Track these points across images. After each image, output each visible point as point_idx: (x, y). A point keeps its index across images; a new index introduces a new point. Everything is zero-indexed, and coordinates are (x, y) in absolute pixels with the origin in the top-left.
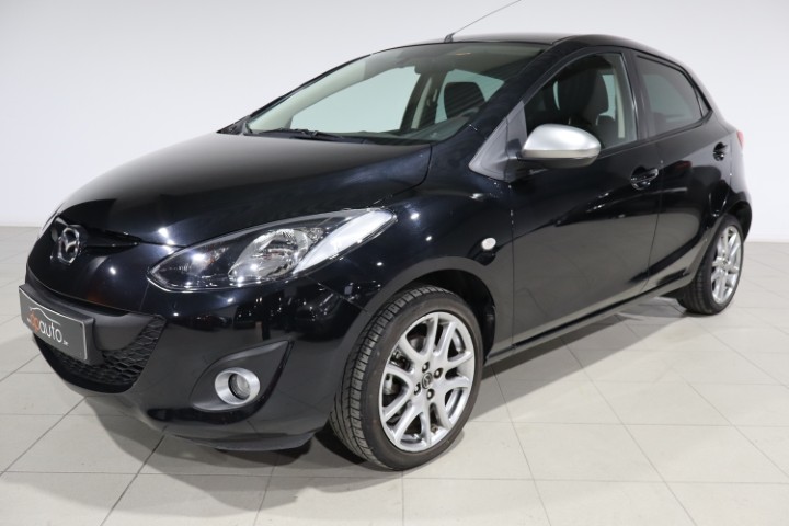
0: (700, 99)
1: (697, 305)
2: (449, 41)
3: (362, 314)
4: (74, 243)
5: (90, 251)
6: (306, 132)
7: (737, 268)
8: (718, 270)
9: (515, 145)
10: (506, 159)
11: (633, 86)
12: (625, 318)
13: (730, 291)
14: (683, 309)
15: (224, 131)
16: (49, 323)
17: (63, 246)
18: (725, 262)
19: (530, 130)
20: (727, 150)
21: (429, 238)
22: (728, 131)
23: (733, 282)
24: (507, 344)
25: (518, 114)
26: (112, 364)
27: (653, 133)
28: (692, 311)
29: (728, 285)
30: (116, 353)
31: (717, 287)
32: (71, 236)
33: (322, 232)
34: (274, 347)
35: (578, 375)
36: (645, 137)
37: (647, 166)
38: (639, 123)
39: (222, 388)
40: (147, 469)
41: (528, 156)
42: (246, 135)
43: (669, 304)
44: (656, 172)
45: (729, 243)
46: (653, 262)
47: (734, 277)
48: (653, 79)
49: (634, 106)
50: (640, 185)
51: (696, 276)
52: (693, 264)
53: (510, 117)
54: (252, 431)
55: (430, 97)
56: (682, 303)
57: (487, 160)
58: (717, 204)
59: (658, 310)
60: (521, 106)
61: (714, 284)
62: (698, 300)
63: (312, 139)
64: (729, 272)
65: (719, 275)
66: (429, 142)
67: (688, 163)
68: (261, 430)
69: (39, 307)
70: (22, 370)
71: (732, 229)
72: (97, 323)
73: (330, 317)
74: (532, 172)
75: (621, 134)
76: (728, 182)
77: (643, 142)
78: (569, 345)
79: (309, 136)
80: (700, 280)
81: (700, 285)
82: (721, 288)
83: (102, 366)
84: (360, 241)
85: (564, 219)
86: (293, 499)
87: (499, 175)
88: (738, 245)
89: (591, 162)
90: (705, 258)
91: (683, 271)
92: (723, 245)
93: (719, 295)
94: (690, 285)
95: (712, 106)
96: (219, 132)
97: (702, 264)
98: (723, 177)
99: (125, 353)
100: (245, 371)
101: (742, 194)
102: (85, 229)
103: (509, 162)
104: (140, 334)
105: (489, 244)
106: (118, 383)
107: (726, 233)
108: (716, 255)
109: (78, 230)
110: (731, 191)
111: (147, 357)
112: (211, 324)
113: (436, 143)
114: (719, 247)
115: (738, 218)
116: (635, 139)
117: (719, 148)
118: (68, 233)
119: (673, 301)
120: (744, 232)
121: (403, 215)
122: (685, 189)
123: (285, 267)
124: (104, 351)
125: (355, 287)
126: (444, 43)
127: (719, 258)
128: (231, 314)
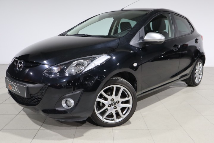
0: (191, 26)
1: (191, 84)
2: (122, 10)
3: (102, 83)
4: (21, 65)
5: (26, 67)
6: (84, 35)
7: (202, 73)
8: (196, 74)
9: (142, 38)
10: (139, 42)
11: (173, 23)
12: (171, 87)
13: (200, 80)
14: (187, 85)
15: (60, 35)
16: (14, 87)
17: (18, 66)
18: (198, 72)
19: (146, 34)
20: (199, 41)
21: (118, 64)
22: (199, 35)
23: (201, 77)
24: (140, 93)
25: (142, 30)
26: (33, 98)
27: (178, 36)
28: (189, 85)
29: (199, 78)
30: (34, 95)
31: (196, 79)
32: (21, 63)
33: (90, 61)
34: (78, 92)
35: (159, 102)
36: (177, 36)
37: (177, 44)
38: (175, 33)
39: (64, 104)
40: (42, 128)
41: (145, 41)
42: (67, 36)
43: (183, 84)
44: (179, 46)
45: (199, 66)
46: (179, 71)
47: (201, 76)
48: (178, 21)
49: (173, 28)
50: (175, 50)
51: (191, 76)
52: (189, 72)
53: (140, 30)
54: (71, 116)
55: (116, 26)
56: (187, 83)
57: (134, 42)
58: (196, 56)
59: (180, 85)
60: (143, 27)
61: (195, 78)
62: (191, 82)
63: (86, 37)
64: (200, 75)
65: (197, 75)
66: (119, 37)
67: (187, 45)
68: (74, 115)
69: (12, 83)
70: (4, 103)
71: (200, 62)
72: (29, 87)
73: (91, 86)
74: (146, 45)
75: (170, 36)
76: (199, 50)
77: (176, 38)
78: (156, 95)
79: (85, 36)
80: (192, 76)
81: (191, 78)
82: (197, 79)
83: (30, 99)
84: (100, 64)
85: (152, 60)
86: (83, 135)
87: (138, 46)
88: (202, 67)
89: (163, 42)
90: (193, 70)
91: (187, 74)
92: (198, 67)
93: (197, 81)
94: (189, 78)
95: (194, 29)
96: (59, 35)
97: (192, 72)
98: (197, 48)
99: (37, 94)
100: (70, 99)
101: (203, 53)
102: (24, 61)
103: (140, 42)
104: (41, 89)
105: (135, 65)
106: (34, 103)
107: (198, 63)
108: (196, 70)
109: (23, 61)
110: (200, 52)
111: (43, 96)
112: (59, 87)
113: (121, 37)
114: (197, 67)
115: (202, 59)
116: (174, 37)
117: (196, 40)
118: (19, 62)
119: (184, 82)
120: (203, 63)
121: (112, 57)
122: (186, 52)
123: (80, 70)
124: (30, 94)
125: (98, 77)
126: (121, 11)
127: (197, 71)
128: (65, 84)
